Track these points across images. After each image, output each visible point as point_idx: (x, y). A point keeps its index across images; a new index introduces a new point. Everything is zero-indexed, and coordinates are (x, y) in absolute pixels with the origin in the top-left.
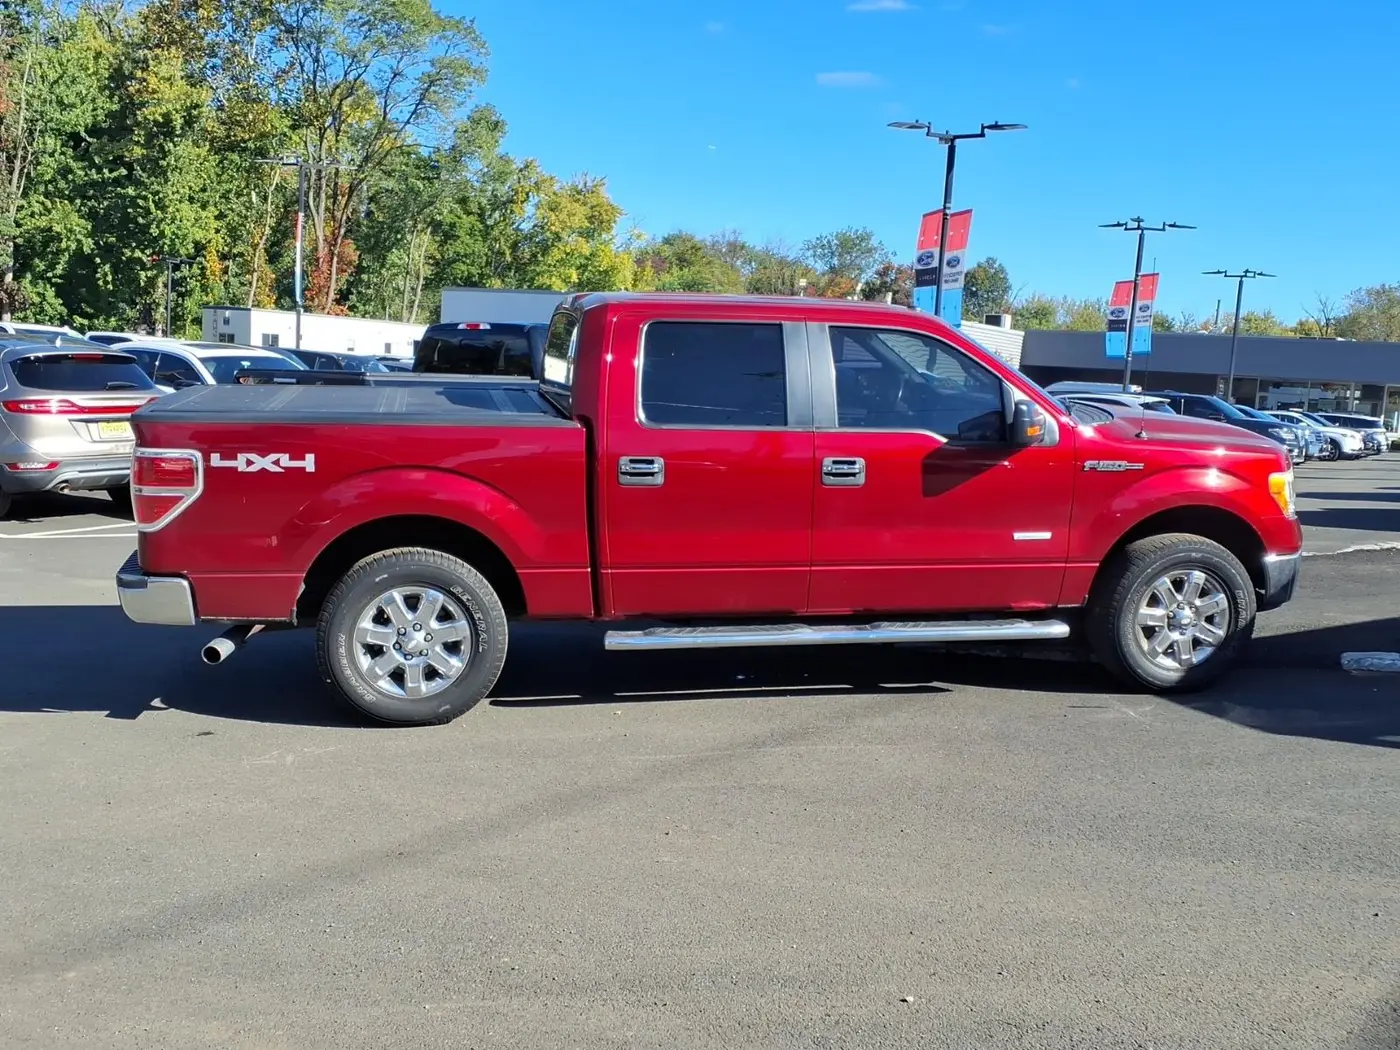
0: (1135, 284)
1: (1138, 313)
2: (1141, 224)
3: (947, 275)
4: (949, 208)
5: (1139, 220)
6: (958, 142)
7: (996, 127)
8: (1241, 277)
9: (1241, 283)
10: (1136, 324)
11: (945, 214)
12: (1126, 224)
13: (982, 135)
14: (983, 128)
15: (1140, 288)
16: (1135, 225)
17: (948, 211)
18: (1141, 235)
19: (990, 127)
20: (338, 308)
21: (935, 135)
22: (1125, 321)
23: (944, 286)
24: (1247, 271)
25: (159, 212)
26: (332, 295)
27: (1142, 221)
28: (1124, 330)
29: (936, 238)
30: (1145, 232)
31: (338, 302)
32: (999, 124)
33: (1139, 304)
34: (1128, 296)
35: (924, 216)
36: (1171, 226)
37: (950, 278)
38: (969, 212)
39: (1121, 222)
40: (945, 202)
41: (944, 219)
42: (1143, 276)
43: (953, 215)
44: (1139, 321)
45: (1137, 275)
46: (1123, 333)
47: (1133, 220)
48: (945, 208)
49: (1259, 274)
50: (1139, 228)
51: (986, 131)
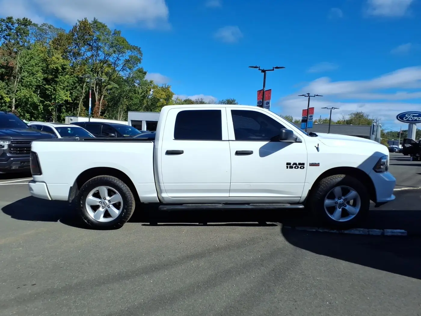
0: (308, 110)
1: (309, 118)
2: (309, 95)
4: (265, 89)
5: (309, 94)
6: (266, 72)
8: (331, 109)
9: (331, 110)
11: (263, 91)
12: (305, 95)
13: (273, 70)
14: (273, 68)
16: (308, 95)
18: (309, 98)
19: (276, 68)
20: (101, 117)
21: (260, 70)
24: (333, 108)
25: (54, 92)
26: (100, 113)
29: (261, 97)
31: (101, 115)
32: (278, 67)
33: (309, 115)
35: (258, 91)
36: (316, 95)
38: (271, 90)
40: (263, 88)
42: (310, 108)
43: (266, 91)
44: (309, 120)
45: (308, 108)
47: (307, 94)
48: (263, 89)
49: (336, 108)
50: (309, 96)
51: (274, 69)
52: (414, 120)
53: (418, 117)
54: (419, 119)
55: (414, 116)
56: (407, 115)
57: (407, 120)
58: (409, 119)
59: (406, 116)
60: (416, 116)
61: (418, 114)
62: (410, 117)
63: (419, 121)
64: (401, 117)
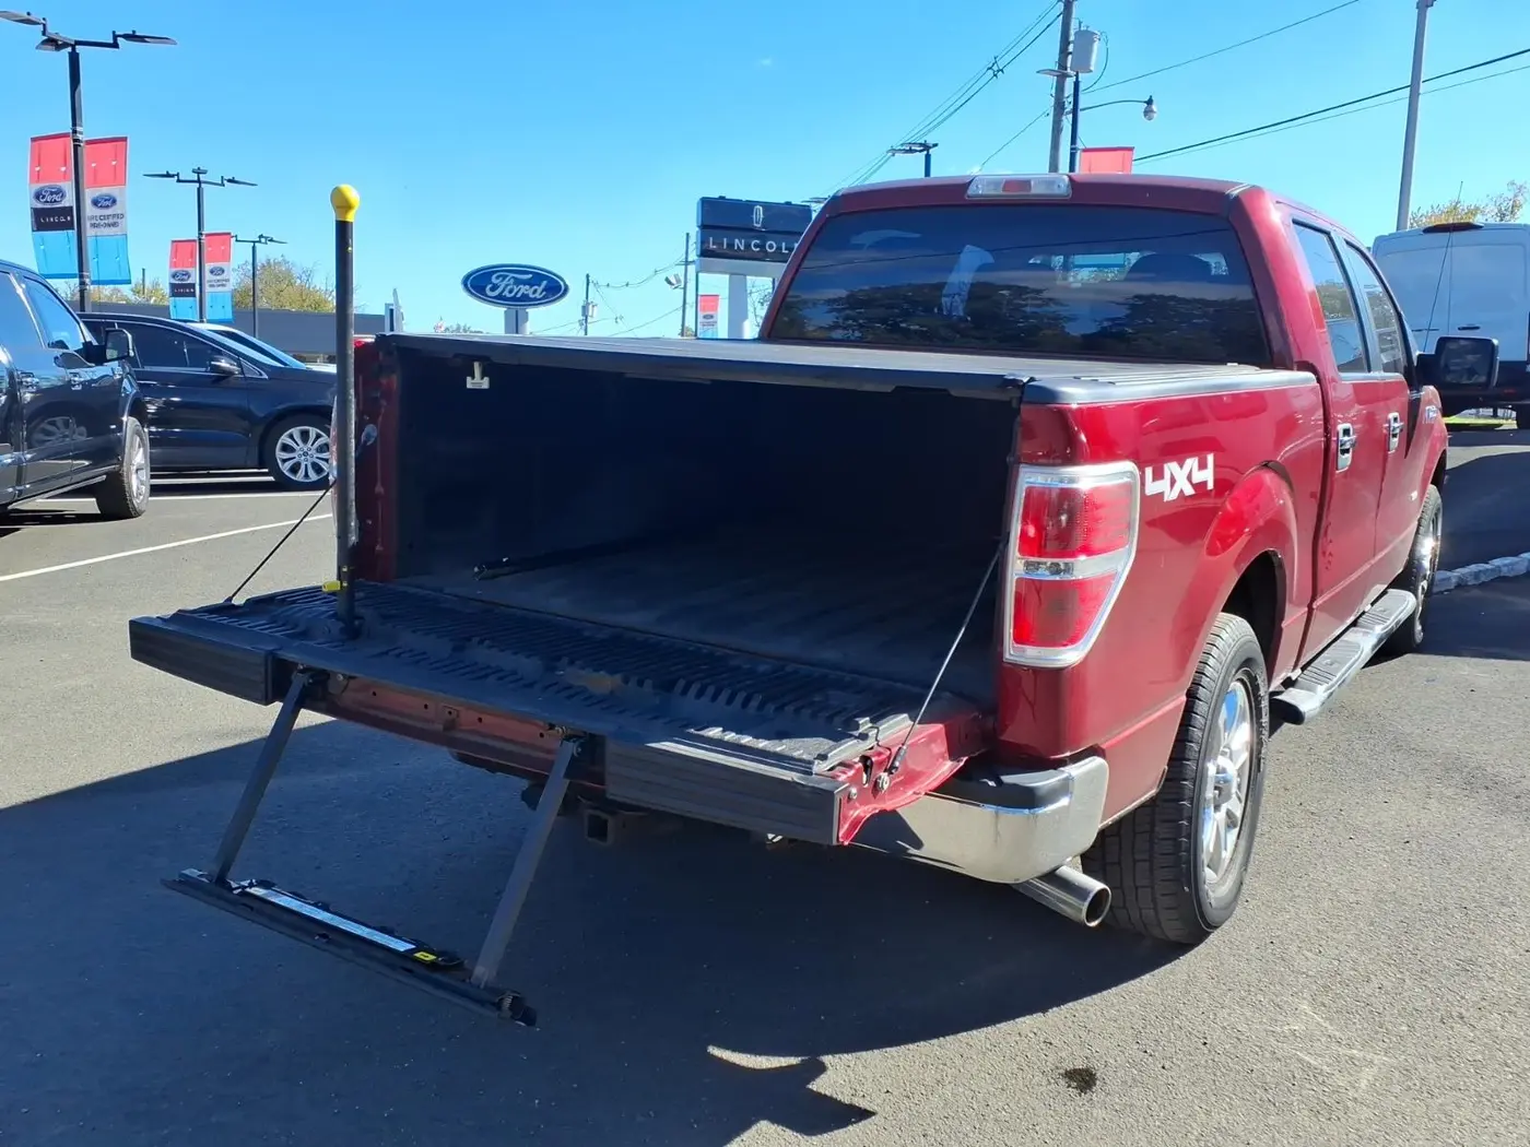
0: (200, 243)
1: (208, 276)
2: (202, 177)
3: (93, 218)
4: (81, 133)
5: (198, 172)
7: (132, 37)
8: (254, 242)
9: (254, 248)
10: (207, 289)
11: (76, 141)
13: (115, 45)
14: (115, 37)
15: (206, 250)
17: (80, 137)
18: (199, 189)
19: (126, 37)
22: (193, 286)
23: (89, 232)
24: (261, 236)
27: (205, 172)
28: (193, 295)
29: (63, 169)
30: (203, 185)
32: (137, 34)
33: (208, 267)
34: (192, 256)
35: (33, 140)
36: (229, 181)
37: (102, 222)
38: (125, 139)
39: (171, 173)
40: (74, 124)
41: (76, 147)
42: (207, 235)
43: (89, 142)
44: (212, 286)
45: (201, 234)
46: (191, 299)
47: (191, 170)
48: (74, 132)
49: (271, 240)
50: (199, 181)
51: (120, 40)
52: (519, 295)
53: (531, 286)
54: (535, 291)
55: (518, 282)
56: (498, 278)
57: (500, 297)
58: (503, 291)
59: (494, 280)
60: (525, 283)
61: (531, 276)
62: (507, 285)
63: (535, 299)
64: (479, 283)
